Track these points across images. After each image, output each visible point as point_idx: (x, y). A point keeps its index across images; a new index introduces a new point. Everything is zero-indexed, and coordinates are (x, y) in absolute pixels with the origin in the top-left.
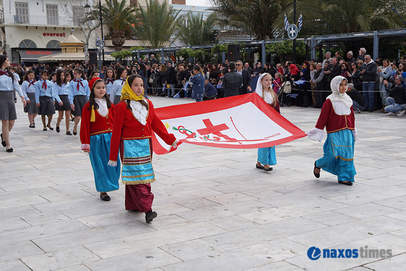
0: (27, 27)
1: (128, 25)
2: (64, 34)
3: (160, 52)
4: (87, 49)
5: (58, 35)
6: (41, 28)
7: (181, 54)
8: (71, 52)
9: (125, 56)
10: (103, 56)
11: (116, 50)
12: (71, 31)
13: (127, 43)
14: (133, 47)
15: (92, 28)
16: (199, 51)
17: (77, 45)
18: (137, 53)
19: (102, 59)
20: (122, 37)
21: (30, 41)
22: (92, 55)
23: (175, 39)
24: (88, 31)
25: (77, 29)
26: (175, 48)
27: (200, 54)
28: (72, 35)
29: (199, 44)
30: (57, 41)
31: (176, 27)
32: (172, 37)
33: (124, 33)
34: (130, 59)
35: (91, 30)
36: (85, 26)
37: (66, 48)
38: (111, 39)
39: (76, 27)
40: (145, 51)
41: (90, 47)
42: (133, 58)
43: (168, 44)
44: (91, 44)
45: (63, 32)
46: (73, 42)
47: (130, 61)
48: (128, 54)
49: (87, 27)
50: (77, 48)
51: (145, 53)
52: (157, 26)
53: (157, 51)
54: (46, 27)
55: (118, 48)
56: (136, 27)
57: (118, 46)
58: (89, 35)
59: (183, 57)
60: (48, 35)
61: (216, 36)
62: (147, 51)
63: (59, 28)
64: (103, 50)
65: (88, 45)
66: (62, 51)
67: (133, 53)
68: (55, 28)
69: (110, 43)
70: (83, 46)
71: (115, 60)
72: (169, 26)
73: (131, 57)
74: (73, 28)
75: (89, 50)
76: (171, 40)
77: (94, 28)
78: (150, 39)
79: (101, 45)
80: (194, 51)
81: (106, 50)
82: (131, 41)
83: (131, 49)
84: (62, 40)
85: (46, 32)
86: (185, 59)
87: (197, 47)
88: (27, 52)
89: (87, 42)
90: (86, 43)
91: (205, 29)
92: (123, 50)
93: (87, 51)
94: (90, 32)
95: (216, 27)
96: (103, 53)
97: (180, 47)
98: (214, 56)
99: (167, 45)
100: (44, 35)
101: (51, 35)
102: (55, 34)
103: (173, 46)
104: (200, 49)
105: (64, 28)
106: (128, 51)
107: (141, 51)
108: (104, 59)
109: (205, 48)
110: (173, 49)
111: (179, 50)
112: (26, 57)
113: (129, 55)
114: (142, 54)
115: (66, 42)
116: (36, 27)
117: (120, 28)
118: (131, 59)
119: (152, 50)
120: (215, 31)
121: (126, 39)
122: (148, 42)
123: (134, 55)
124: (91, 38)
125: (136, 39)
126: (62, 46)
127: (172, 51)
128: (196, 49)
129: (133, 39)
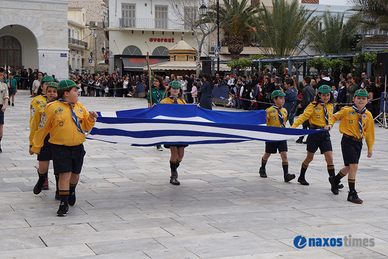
0: (133, 31)
1: (248, 28)
2: (173, 39)
3: (287, 61)
4: (198, 57)
5: (166, 40)
6: (148, 32)
7: (313, 65)
8: (181, 60)
9: (244, 66)
10: (218, 66)
11: (233, 58)
12: (182, 35)
13: (246, 50)
14: (254, 55)
15: (206, 32)
16: (337, 61)
17: (187, 52)
18: (258, 62)
19: (216, 69)
20: (240, 43)
21: (136, 47)
22: (206, 64)
23: (305, 46)
24: (202, 36)
25: (188, 34)
26: (306, 56)
27: (338, 64)
28: (183, 41)
29: (336, 52)
30: (165, 48)
31: (308, 31)
32: (302, 43)
33: (242, 38)
34: (249, 69)
35: (205, 35)
36: (198, 30)
37: (175, 56)
38: (227, 46)
39: (188, 31)
40: (269, 60)
41: (203, 55)
42: (252, 69)
43: (296, 53)
44: (205, 51)
45: (171, 37)
46: (183, 49)
47: (248, 72)
48: (248, 63)
49: (200, 31)
50: (187, 56)
51: (267, 63)
52: (284, 30)
53: (283, 61)
54: (153, 32)
55: (235, 56)
56: (258, 32)
57: (235, 54)
58: (202, 41)
59: (316, 68)
60: (155, 41)
61: (358, 42)
62: (271, 60)
63: (168, 33)
64: (218, 59)
65: (200, 52)
66: (171, 59)
67: (253, 62)
68: (163, 32)
69: (226, 50)
70: (195, 54)
71: (230, 70)
72: (299, 29)
73: (251, 68)
74: (183, 33)
75: (202, 58)
76: (301, 47)
77: (209, 33)
78: (274, 46)
79: (217, 53)
80: (331, 60)
81: (222, 58)
82: (250, 48)
83: (250, 57)
84: (170, 47)
85: (153, 37)
86: (319, 70)
87: (333, 56)
88: (131, 60)
89: (200, 49)
90: (198, 50)
91: (344, 34)
92: (242, 59)
93: (199, 59)
94: (204, 37)
95: (359, 31)
96: (218, 62)
97: (313, 56)
98: (354, 68)
99: (294, 54)
100: (151, 40)
101: (159, 40)
102: (162, 39)
103: (303, 54)
104: (339, 58)
105: (173, 32)
106: (248, 60)
107: (263, 60)
108: (218, 69)
109: (344, 57)
110: (303, 58)
111: (311, 59)
112: (129, 65)
113: (249, 65)
114: (264, 64)
115: (176, 49)
116: (143, 31)
117: (238, 32)
118: (251, 70)
119: (276, 59)
120: (357, 36)
121: (245, 46)
122: (272, 49)
123: (255, 65)
124: (205, 44)
125: (255, 46)
126: (170, 54)
127: (301, 61)
128: (333, 58)
129: (252, 46)
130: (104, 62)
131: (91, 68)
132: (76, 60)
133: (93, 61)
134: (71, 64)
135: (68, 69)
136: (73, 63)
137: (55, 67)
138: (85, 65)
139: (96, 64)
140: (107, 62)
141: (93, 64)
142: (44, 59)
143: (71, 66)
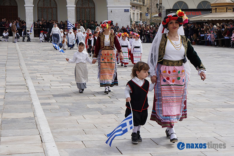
8: (221, 12)
17: (227, 5)
30: (208, 2)
37: (216, 8)
50: (227, 8)
66: (213, 11)
115: (217, 2)
126: (212, 7)
130: (157, 15)
131: (147, 20)
132: (136, 14)
133: (149, 15)
134: (132, 17)
135: (130, 22)
136: (133, 16)
137: (120, 21)
138: (143, 18)
139: (151, 17)
140: (160, 15)
141: (149, 17)
142: (112, 14)
143: (132, 19)
